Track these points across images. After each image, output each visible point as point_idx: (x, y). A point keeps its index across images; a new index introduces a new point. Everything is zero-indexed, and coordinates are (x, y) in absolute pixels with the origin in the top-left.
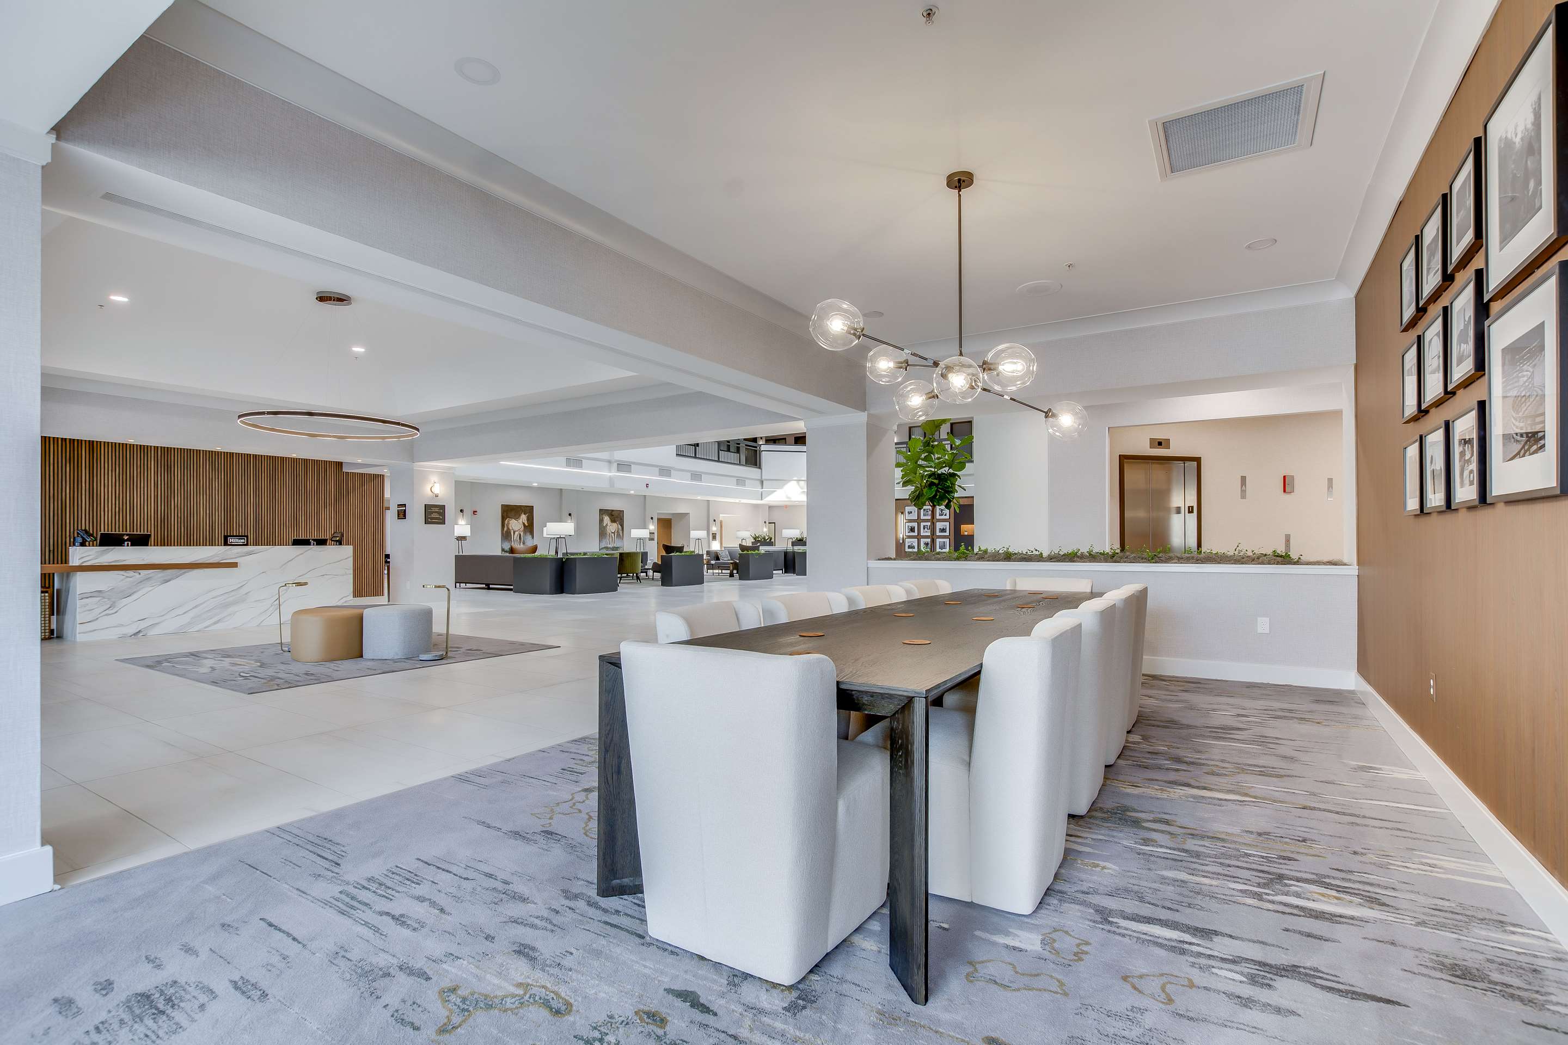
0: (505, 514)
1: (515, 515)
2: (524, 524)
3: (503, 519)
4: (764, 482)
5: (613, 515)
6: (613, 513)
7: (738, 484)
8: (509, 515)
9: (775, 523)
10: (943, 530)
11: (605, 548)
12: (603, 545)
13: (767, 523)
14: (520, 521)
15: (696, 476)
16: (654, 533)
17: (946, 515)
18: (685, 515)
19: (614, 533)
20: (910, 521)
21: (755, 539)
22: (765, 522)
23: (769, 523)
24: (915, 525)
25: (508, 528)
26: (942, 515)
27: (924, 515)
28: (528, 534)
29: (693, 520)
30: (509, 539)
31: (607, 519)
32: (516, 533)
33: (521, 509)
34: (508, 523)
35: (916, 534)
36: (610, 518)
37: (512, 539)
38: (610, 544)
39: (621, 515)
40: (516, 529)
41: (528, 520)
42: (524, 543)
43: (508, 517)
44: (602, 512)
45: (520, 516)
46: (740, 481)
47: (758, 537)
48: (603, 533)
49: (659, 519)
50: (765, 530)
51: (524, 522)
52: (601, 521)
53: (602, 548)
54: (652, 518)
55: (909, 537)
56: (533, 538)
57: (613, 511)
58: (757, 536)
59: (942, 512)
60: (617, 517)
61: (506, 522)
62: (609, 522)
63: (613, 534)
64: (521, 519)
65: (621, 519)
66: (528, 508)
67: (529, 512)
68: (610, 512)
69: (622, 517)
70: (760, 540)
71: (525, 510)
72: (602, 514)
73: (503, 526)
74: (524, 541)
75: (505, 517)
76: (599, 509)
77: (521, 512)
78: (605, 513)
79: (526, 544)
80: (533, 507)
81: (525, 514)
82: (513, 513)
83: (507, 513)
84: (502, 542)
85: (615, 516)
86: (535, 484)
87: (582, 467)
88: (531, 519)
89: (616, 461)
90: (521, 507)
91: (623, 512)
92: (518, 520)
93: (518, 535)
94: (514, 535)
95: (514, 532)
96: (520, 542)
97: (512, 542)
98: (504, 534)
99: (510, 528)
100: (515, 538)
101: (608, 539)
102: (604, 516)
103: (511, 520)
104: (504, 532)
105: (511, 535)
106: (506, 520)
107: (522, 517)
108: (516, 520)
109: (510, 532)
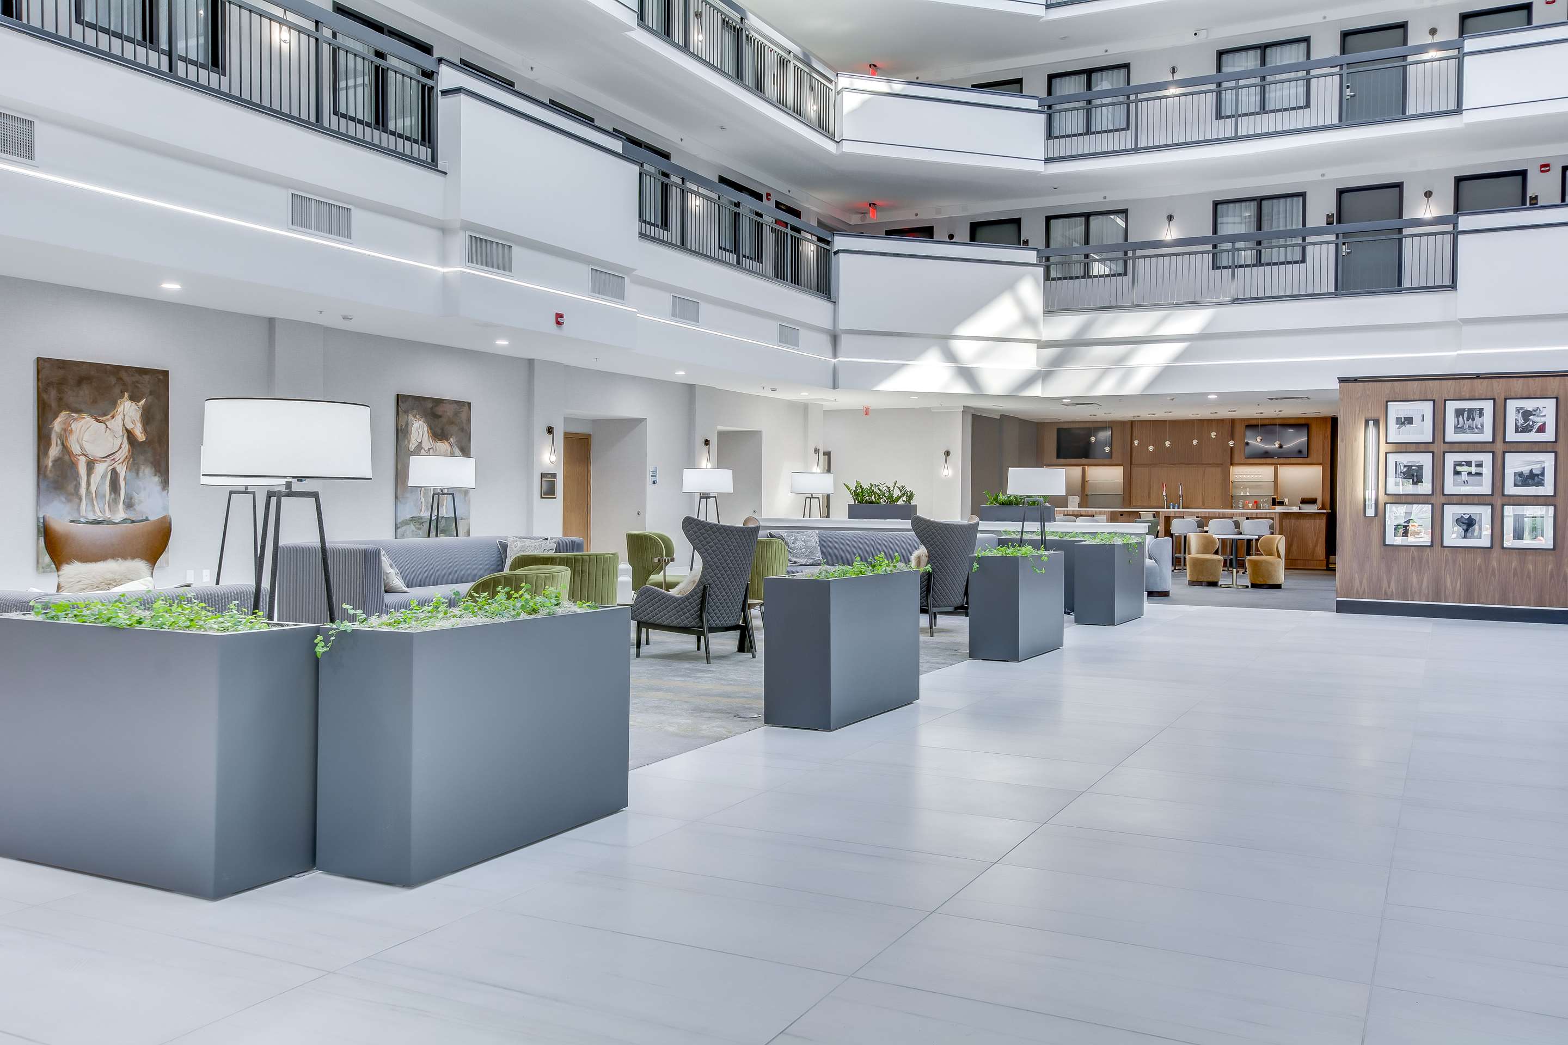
0: (53, 393)
1: (95, 402)
2: (130, 435)
3: (45, 412)
4: (841, 339)
5: (438, 416)
6: (439, 410)
7: (782, 339)
8: (70, 397)
9: (829, 454)
10: (1532, 478)
11: (410, 523)
12: (403, 511)
13: (820, 453)
14: (116, 424)
15: (685, 305)
16: (554, 476)
17: (1542, 429)
18: (632, 425)
20: (1403, 447)
21: (855, 496)
23: (823, 453)
24: (1425, 460)
25: (65, 448)
26: (1526, 430)
27: (1458, 429)
28: (147, 471)
29: (653, 441)
30: (71, 488)
31: (419, 429)
32: (100, 469)
33: (119, 379)
34: (66, 431)
35: (1425, 487)
36: (431, 427)
37: (83, 491)
39: (463, 416)
40: (97, 451)
41: (147, 418)
42: (129, 505)
43: (63, 405)
44: (402, 402)
45: (114, 404)
46: (788, 332)
47: (870, 492)
48: (402, 473)
49: (567, 434)
51: (130, 426)
52: (401, 432)
53: (406, 523)
54: (550, 430)
55: (1399, 499)
56: (165, 483)
57: (438, 402)
59: (1526, 420)
60: (451, 423)
61: (57, 425)
62: (426, 436)
64: (119, 418)
65: (462, 430)
66: (147, 378)
67: (151, 393)
68: (430, 405)
69: (464, 421)
70: (872, 502)
71: (135, 385)
72: (406, 412)
73: (43, 438)
74: (131, 499)
75: (54, 405)
76: (398, 395)
77: (117, 390)
78: (413, 409)
79: (137, 507)
80: (165, 374)
81: (133, 398)
82: (86, 391)
83: (60, 391)
84: (38, 503)
85: (444, 420)
86: (171, 287)
87: (349, 236)
88: (158, 416)
89: (466, 226)
90: (116, 370)
91: (466, 405)
92: (108, 420)
93: (104, 477)
94: (89, 475)
95: (90, 465)
96: (116, 501)
97: (81, 499)
98: (51, 471)
99: (76, 449)
100: (93, 488)
101: (424, 493)
102: (411, 417)
103: (75, 420)
104: (50, 464)
105: (76, 476)
106: (59, 420)
107: (120, 409)
108: (98, 421)
109: (73, 463)
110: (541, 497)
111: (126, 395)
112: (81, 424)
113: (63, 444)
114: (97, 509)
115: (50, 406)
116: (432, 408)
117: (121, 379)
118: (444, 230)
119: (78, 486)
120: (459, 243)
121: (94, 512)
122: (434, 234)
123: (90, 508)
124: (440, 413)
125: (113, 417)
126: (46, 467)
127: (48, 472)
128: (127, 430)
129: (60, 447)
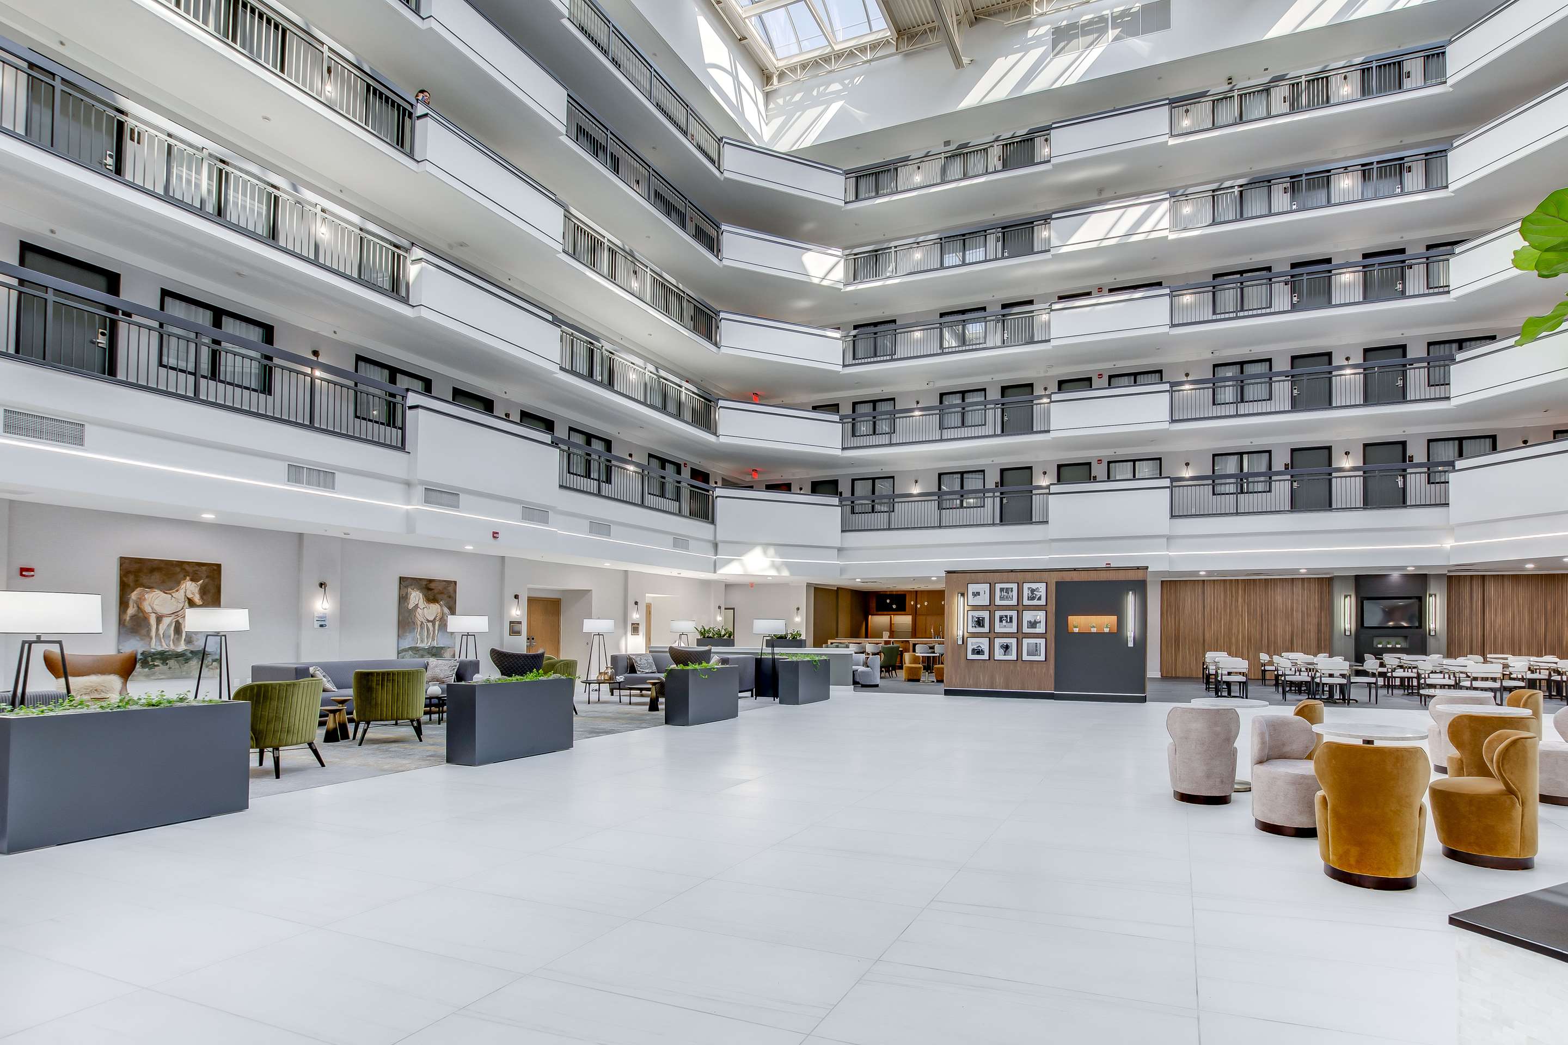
0: (131, 578)
1: (163, 582)
3: (125, 589)
4: (720, 546)
5: (431, 590)
6: (432, 585)
7: (675, 545)
8: (143, 581)
9: (733, 609)
10: (1035, 624)
11: (410, 648)
12: (407, 643)
13: (723, 608)
14: (180, 595)
15: (600, 527)
16: (520, 623)
17: (1039, 599)
18: (582, 593)
19: (433, 622)
20: (976, 608)
21: (701, 633)
22: (720, 607)
23: (726, 609)
24: (985, 614)
25: (140, 609)
26: (1032, 598)
27: (1002, 598)
29: (596, 601)
31: (416, 597)
32: (166, 621)
34: (141, 599)
35: (986, 629)
37: (153, 633)
38: (422, 641)
39: (451, 589)
40: (164, 611)
43: (138, 584)
44: (404, 582)
46: (680, 542)
47: (709, 631)
48: (406, 621)
49: (531, 600)
50: (719, 618)
51: (190, 596)
52: (403, 599)
53: (405, 650)
54: (516, 597)
55: (974, 635)
57: (431, 581)
58: (707, 629)
59: (1032, 593)
60: (441, 593)
61: (134, 596)
63: (430, 625)
64: (182, 592)
65: (450, 597)
66: (204, 568)
67: (207, 577)
68: (425, 583)
69: (452, 592)
70: (710, 637)
71: (195, 573)
72: (406, 587)
73: (123, 604)
74: (191, 638)
75: (132, 584)
76: (400, 577)
77: (181, 576)
78: (411, 585)
79: (196, 643)
80: (219, 566)
81: (193, 580)
82: (157, 576)
83: (136, 576)
84: (119, 642)
85: (436, 591)
86: (208, 517)
87: (333, 488)
88: (213, 591)
89: (422, 483)
90: (181, 564)
91: (453, 583)
92: (173, 592)
93: (169, 625)
94: (158, 625)
95: (159, 619)
96: (179, 639)
97: (151, 638)
98: (128, 622)
99: (147, 609)
100: (161, 632)
101: (420, 633)
102: (409, 590)
103: (147, 593)
104: (128, 618)
105: (148, 625)
106: (135, 592)
107: (183, 586)
108: (166, 593)
109: (146, 618)
110: (510, 635)
111: (188, 578)
112: (152, 595)
113: (138, 607)
114: (164, 644)
115: (129, 586)
116: (426, 585)
117: (184, 569)
118: (408, 484)
119: (149, 631)
120: (419, 492)
121: (162, 646)
122: (402, 486)
123: (158, 644)
124: (433, 588)
125: (177, 591)
126: (125, 620)
127: (126, 623)
128: (188, 598)
129: (136, 608)
